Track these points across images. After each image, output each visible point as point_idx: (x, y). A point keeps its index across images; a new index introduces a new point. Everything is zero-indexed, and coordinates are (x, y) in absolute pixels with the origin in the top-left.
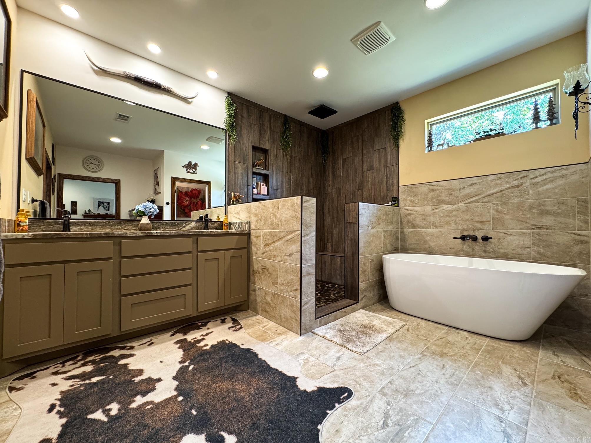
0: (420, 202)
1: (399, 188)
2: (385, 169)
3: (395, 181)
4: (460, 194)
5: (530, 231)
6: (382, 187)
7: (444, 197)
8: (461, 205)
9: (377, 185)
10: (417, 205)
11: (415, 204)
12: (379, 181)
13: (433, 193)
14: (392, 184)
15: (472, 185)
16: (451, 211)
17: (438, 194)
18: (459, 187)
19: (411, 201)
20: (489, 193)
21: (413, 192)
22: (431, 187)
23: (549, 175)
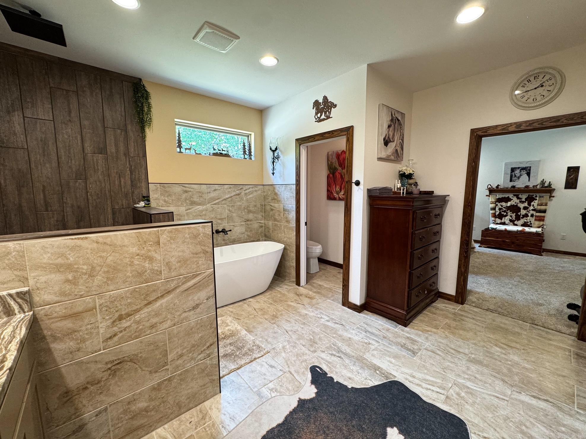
0: (174, 202)
1: (150, 186)
2: (126, 159)
3: (143, 177)
4: (207, 197)
5: (244, 223)
6: (122, 180)
7: (196, 199)
8: (209, 206)
9: (115, 177)
10: (171, 206)
11: (169, 205)
12: (117, 172)
13: (186, 194)
14: (139, 179)
15: (215, 190)
16: (202, 211)
17: (190, 196)
18: (206, 191)
19: (165, 201)
20: (225, 197)
21: (166, 192)
22: (184, 189)
23: (251, 190)
